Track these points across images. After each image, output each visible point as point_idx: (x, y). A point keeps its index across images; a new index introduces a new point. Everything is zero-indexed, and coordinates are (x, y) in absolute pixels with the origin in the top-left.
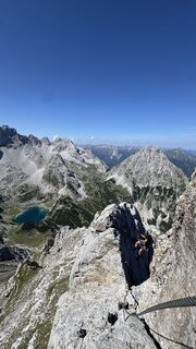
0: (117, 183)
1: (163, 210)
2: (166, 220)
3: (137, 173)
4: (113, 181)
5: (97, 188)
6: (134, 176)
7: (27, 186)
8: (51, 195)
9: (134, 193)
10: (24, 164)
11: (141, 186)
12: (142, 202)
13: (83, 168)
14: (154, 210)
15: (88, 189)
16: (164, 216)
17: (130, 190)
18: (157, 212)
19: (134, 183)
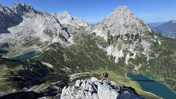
0: (97, 35)
1: (131, 50)
2: (134, 57)
3: (111, 26)
4: (94, 34)
5: (82, 39)
6: (109, 28)
7: (30, 37)
8: (47, 43)
9: (109, 40)
10: (36, 27)
11: (113, 35)
12: (115, 46)
13: (76, 28)
14: (124, 51)
15: (76, 39)
16: (132, 55)
17: (106, 38)
18: (125, 52)
19: (108, 33)
